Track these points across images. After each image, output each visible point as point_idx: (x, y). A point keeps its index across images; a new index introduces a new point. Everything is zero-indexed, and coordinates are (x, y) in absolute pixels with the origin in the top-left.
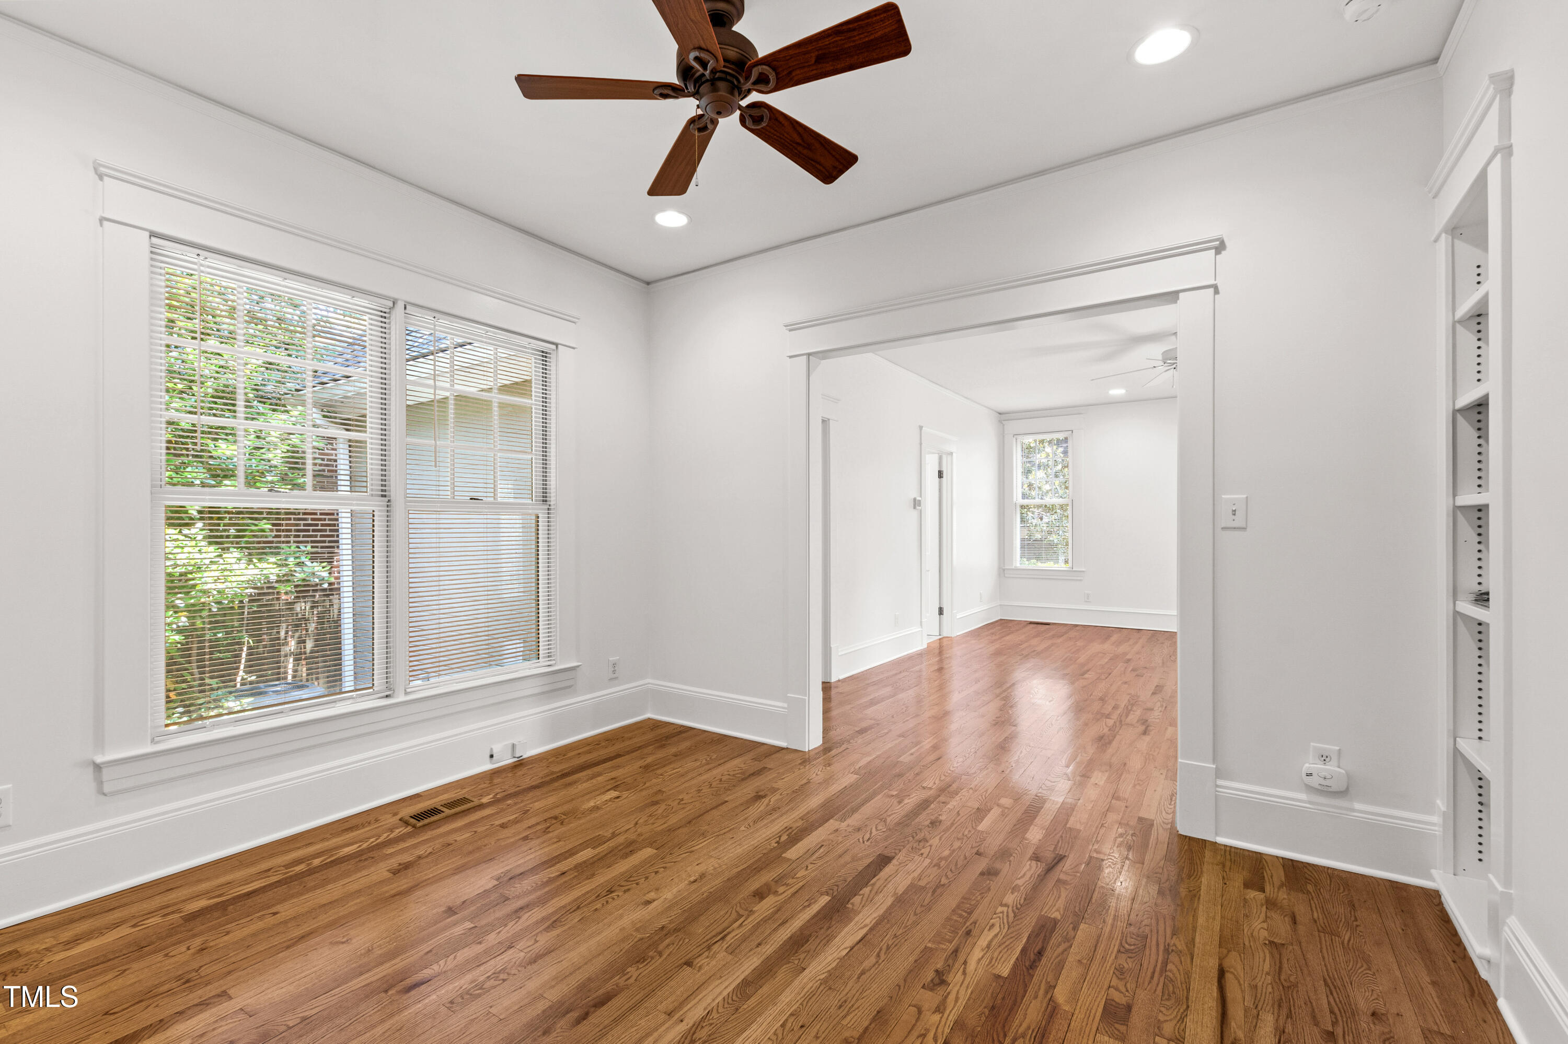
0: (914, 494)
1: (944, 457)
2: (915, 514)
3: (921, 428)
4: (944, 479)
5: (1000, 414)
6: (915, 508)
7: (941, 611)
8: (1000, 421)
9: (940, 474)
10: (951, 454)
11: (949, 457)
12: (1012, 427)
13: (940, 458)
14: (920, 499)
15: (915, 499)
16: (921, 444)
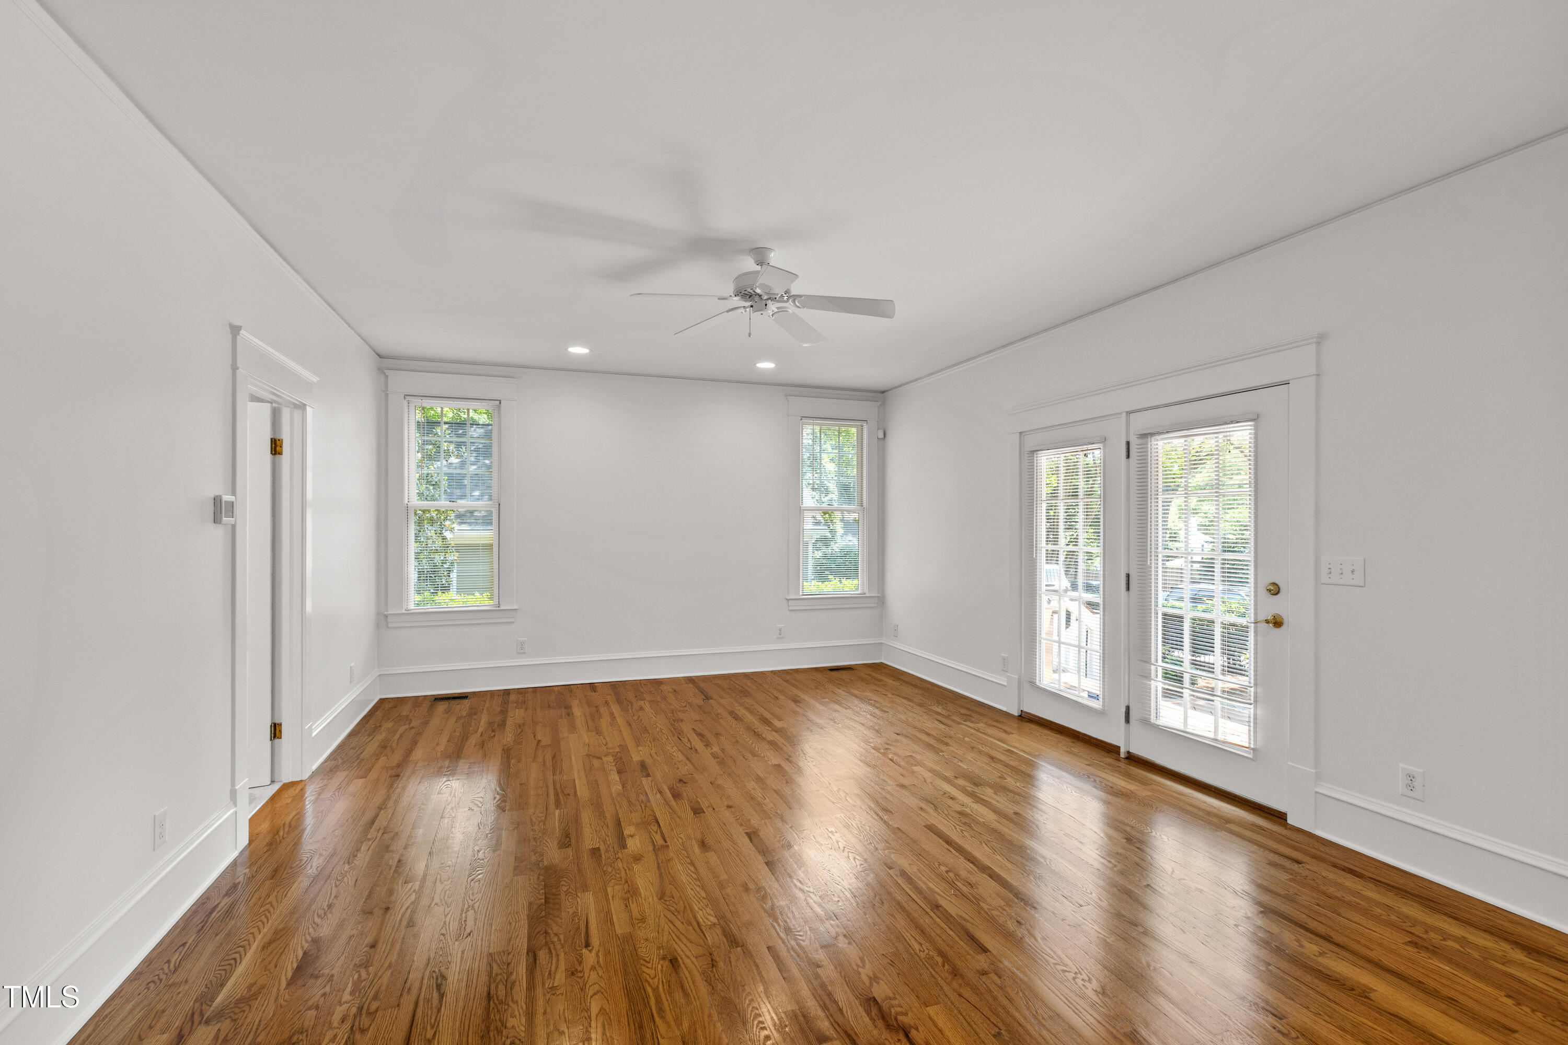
0: (215, 487)
1: (286, 413)
2: (217, 534)
3: (235, 330)
4: (285, 457)
5: (380, 356)
6: (217, 520)
7: (276, 731)
8: (381, 370)
9: (276, 447)
10: (302, 407)
11: (297, 413)
12: (402, 382)
13: (276, 415)
14: (232, 498)
15: (217, 500)
16: (234, 368)
